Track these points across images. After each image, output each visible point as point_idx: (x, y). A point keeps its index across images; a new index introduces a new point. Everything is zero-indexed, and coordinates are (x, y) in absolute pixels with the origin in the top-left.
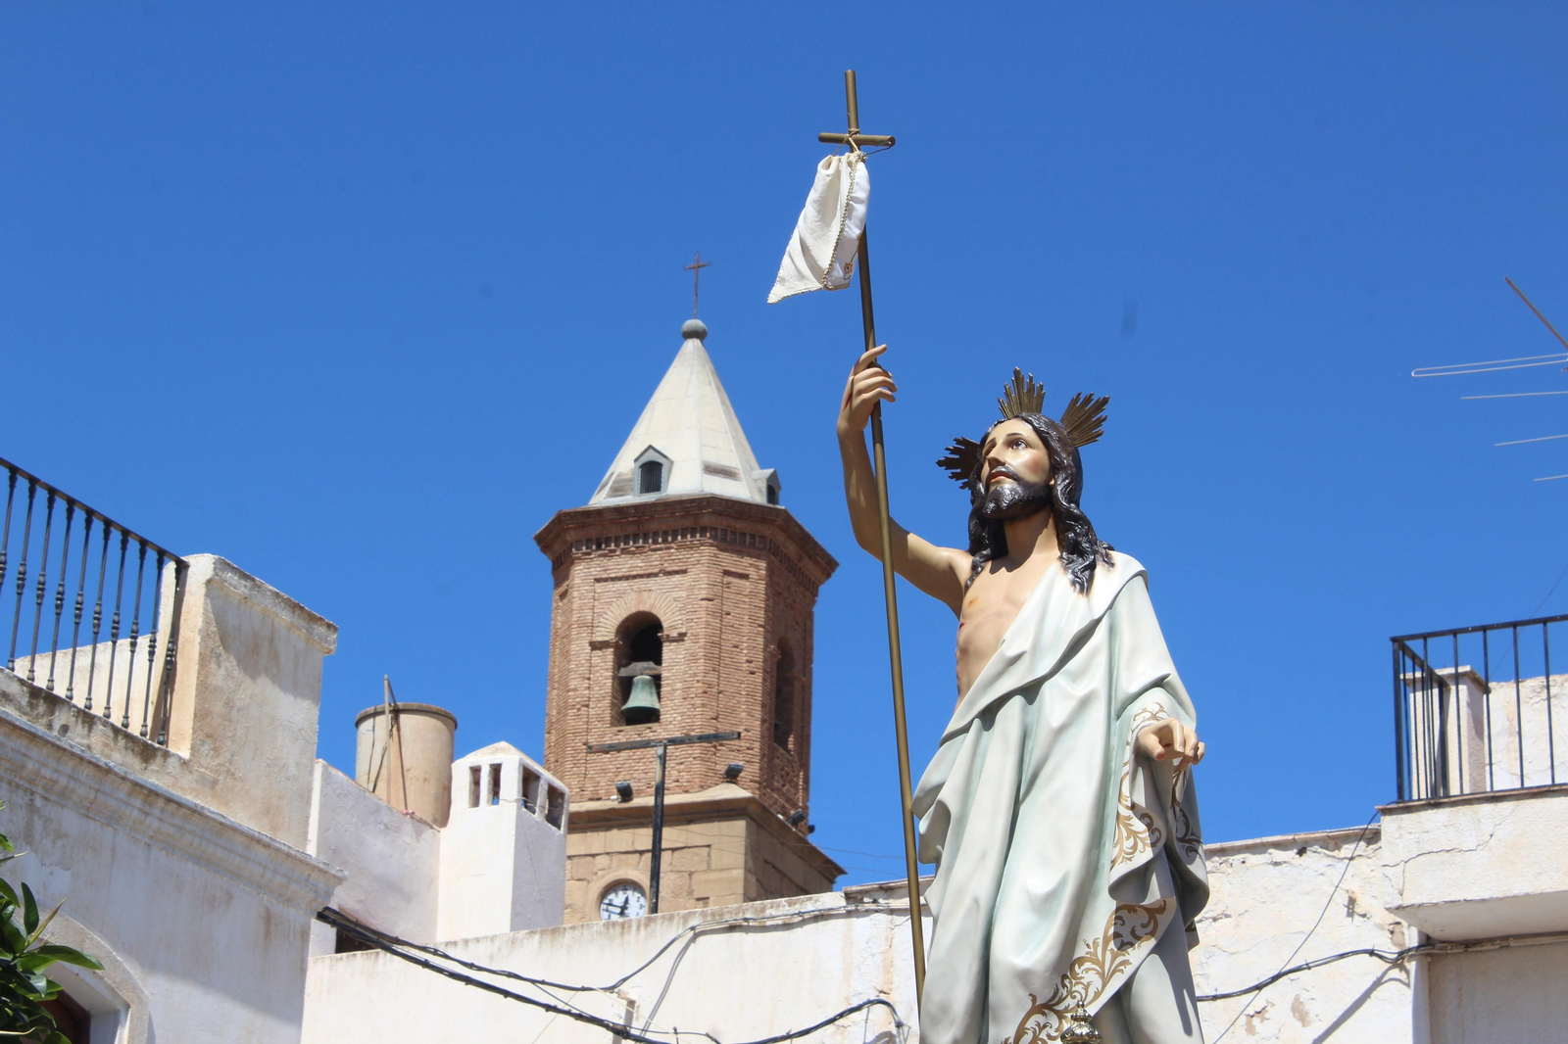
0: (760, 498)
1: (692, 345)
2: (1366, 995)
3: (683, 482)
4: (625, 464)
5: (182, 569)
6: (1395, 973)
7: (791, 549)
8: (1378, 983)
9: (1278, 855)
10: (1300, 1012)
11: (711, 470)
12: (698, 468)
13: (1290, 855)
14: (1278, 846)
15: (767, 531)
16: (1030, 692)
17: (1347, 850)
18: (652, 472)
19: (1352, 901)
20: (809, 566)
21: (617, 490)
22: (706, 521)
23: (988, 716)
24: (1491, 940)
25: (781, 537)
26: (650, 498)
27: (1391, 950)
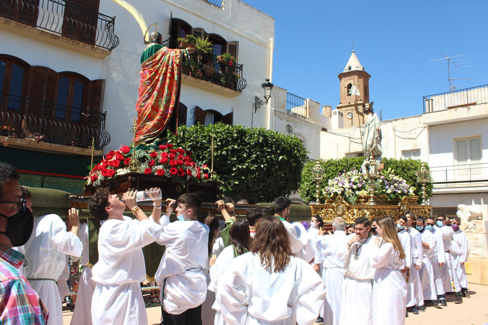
0: (362, 70)
1: (353, 53)
2: (422, 131)
3: (353, 69)
4: (347, 67)
5: (306, 100)
6: (424, 129)
7: (366, 75)
8: (423, 130)
9: (412, 118)
10: (415, 133)
11: (356, 67)
12: (355, 67)
13: (414, 118)
14: (412, 117)
15: (363, 73)
16: (369, 125)
17: (419, 117)
18: (350, 68)
19: (420, 122)
20: (368, 77)
21: (346, 70)
22: (356, 73)
23: (366, 126)
24: (434, 125)
25: (364, 74)
26: (350, 71)
27: (424, 127)
